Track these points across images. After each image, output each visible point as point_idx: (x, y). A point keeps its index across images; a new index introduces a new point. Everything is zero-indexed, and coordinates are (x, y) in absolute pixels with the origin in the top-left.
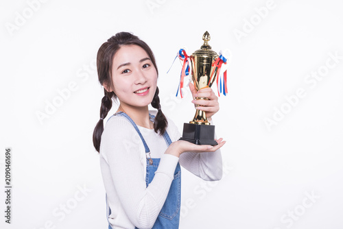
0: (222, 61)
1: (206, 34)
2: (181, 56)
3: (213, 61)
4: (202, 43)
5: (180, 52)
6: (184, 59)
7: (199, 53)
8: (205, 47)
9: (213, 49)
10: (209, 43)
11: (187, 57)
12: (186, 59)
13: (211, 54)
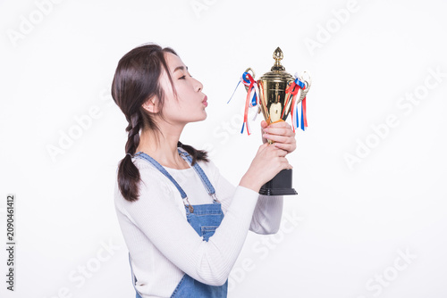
0: (299, 86)
1: (278, 50)
2: (246, 81)
3: (288, 87)
4: (272, 63)
5: (244, 76)
6: (249, 85)
7: (269, 77)
8: (277, 68)
9: (288, 71)
10: (282, 63)
11: (253, 81)
12: (252, 85)
13: (285, 78)
